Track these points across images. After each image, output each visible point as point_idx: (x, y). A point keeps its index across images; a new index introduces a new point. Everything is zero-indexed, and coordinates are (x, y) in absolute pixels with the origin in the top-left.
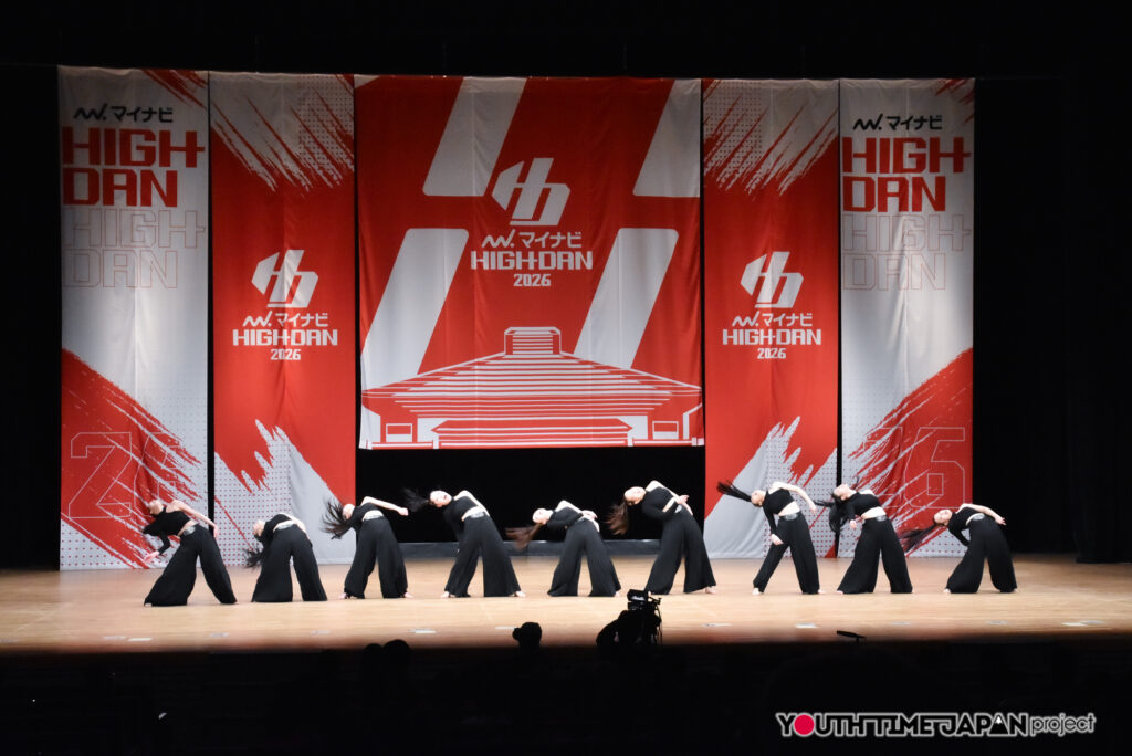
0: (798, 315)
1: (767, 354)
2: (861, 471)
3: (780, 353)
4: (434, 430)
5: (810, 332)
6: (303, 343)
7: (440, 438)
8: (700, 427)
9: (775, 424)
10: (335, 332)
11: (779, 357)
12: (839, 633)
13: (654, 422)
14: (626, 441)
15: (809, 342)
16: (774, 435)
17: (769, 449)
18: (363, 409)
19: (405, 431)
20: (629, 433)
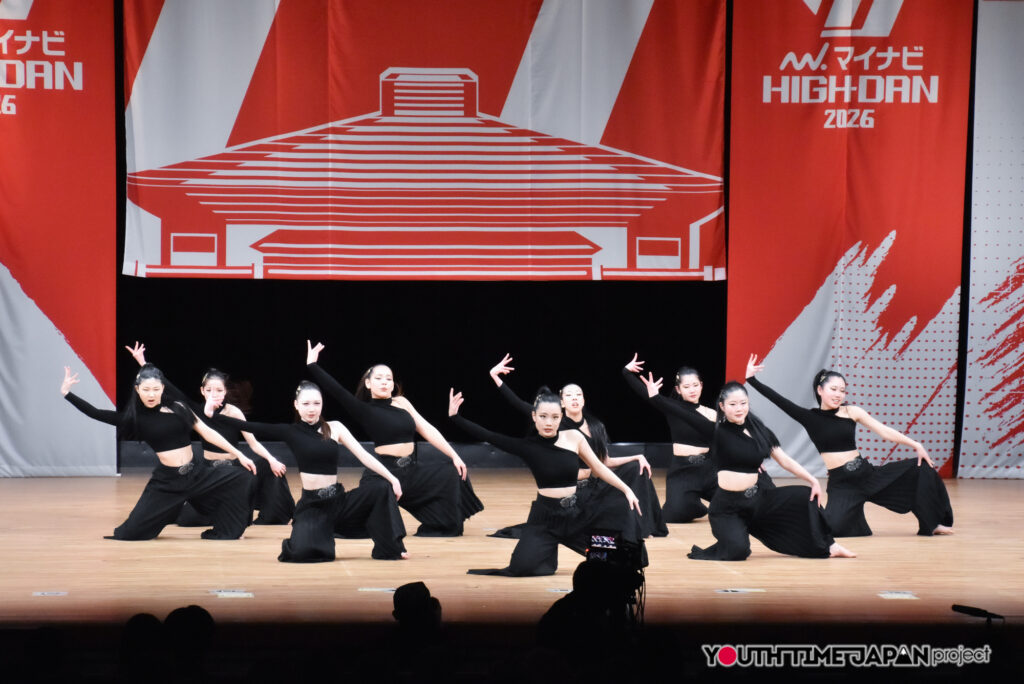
0: (898, 49)
1: (840, 119)
2: (1004, 326)
3: (864, 117)
4: (255, 246)
5: (918, 81)
6: (19, 84)
7: (266, 260)
8: (718, 248)
9: (852, 245)
10: (78, 67)
11: (863, 124)
12: (956, 608)
13: (638, 239)
14: (589, 271)
15: (916, 99)
16: (849, 264)
17: (840, 287)
18: (129, 203)
19: (204, 246)
20: (596, 258)
